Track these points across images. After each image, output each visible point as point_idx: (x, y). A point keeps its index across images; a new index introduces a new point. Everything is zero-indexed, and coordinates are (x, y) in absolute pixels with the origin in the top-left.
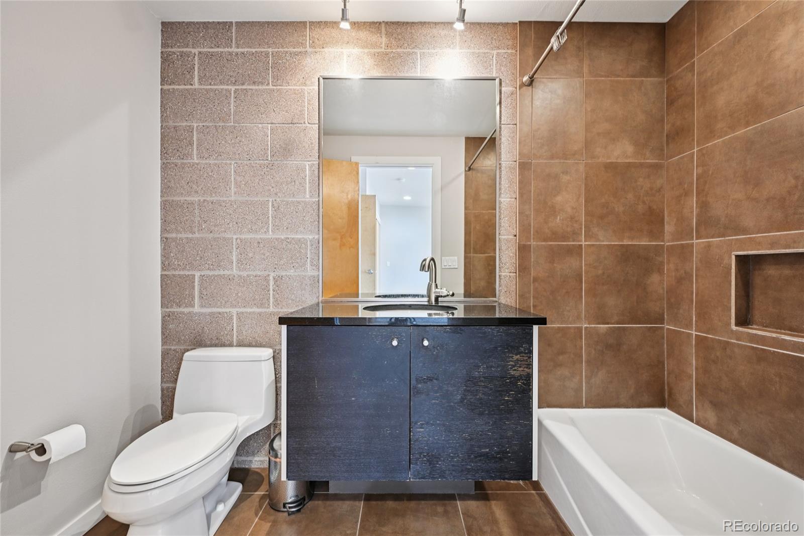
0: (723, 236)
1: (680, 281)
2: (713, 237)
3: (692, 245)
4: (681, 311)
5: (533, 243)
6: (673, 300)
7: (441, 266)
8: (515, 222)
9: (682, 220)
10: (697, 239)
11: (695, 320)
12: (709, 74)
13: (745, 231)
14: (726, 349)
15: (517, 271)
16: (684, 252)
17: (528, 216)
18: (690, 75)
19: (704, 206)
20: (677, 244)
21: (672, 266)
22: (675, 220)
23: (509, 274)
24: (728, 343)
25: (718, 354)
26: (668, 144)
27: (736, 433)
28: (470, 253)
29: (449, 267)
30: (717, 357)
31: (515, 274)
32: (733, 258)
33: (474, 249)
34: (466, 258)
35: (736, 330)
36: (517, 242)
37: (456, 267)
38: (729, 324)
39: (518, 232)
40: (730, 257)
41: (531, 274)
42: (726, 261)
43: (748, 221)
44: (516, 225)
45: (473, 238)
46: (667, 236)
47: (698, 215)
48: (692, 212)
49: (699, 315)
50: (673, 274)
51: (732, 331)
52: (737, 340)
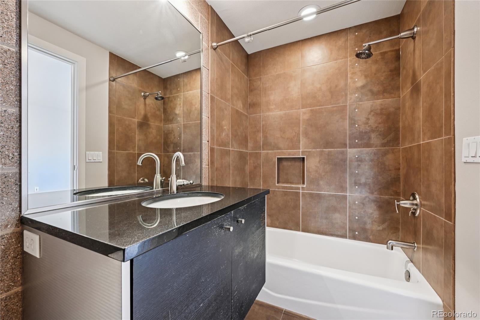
0: (273, 150)
1: (255, 167)
2: (269, 150)
3: (261, 153)
4: (256, 181)
5: (215, 147)
6: (252, 176)
7: (86, 161)
8: (208, 132)
9: (256, 142)
10: (263, 150)
11: (262, 184)
12: (267, 85)
13: (280, 149)
14: (274, 193)
15: (210, 164)
16: (257, 156)
17: (214, 130)
18: (260, 82)
19: (265, 137)
20: (254, 152)
21: (252, 161)
22: (253, 142)
23: (205, 166)
24: (275, 190)
25: (271, 196)
26: (249, 108)
27: (277, 224)
28: (114, 149)
29: (94, 161)
30: (271, 197)
31: (208, 166)
32: (276, 158)
33: (117, 146)
34: (110, 153)
35: (278, 186)
36: (210, 145)
37: (101, 161)
38: (275, 183)
39: (210, 139)
40: (275, 158)
41: (215, 166)
42: (274, 160)
43: (281, 145)
44: (209, 134)
45: (116, 137)
46: (249, 148)
47: (263, 141)
48: (261, 139)
49: (263, 182)
50: (252, 165)
51: (276, 186)
52: (278, 189)
